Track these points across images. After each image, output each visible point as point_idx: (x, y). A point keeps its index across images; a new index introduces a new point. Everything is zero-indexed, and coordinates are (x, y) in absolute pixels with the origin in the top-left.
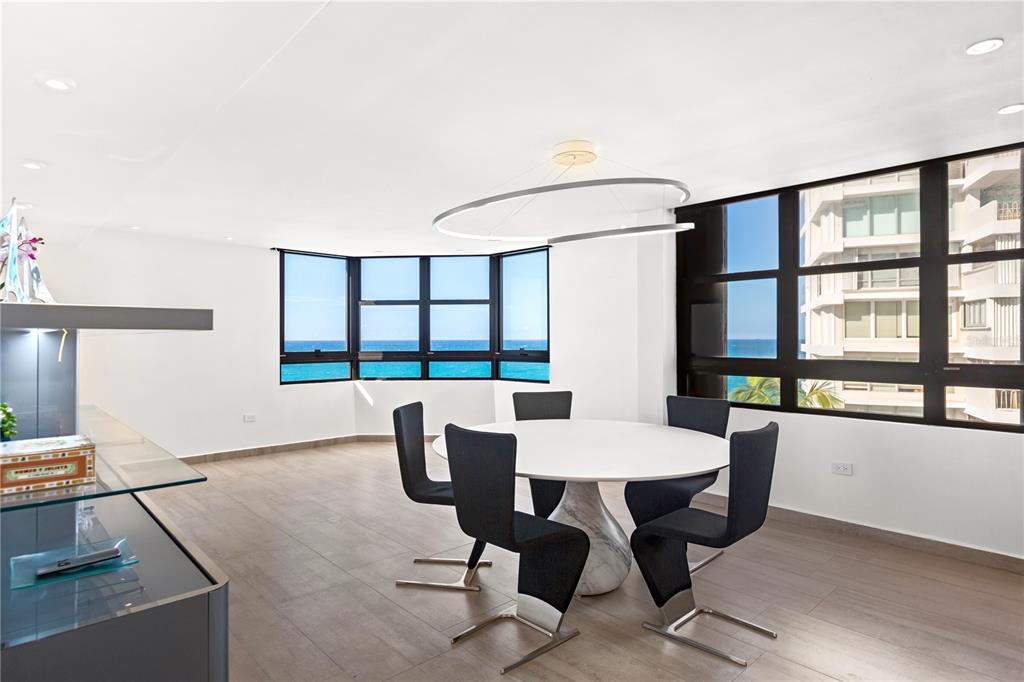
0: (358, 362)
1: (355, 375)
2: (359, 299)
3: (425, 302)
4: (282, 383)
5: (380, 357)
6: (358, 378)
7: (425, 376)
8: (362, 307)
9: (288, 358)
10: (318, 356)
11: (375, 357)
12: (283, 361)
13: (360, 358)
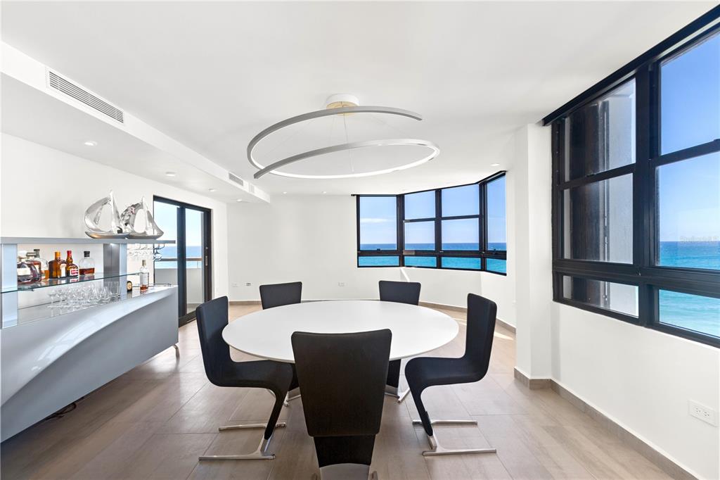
0: (403, 256)
1: (402, 264)
2: (404, 219)
3: (438, 219)
4: (358, 267)
5: (414, 254)
6: (403, 266)
7: (439, 266)
8: (405, 224)
9: (361, 253)
10: (378, 252)
11: (410, 254)
12: (359, 255)
13: (404, 254)
